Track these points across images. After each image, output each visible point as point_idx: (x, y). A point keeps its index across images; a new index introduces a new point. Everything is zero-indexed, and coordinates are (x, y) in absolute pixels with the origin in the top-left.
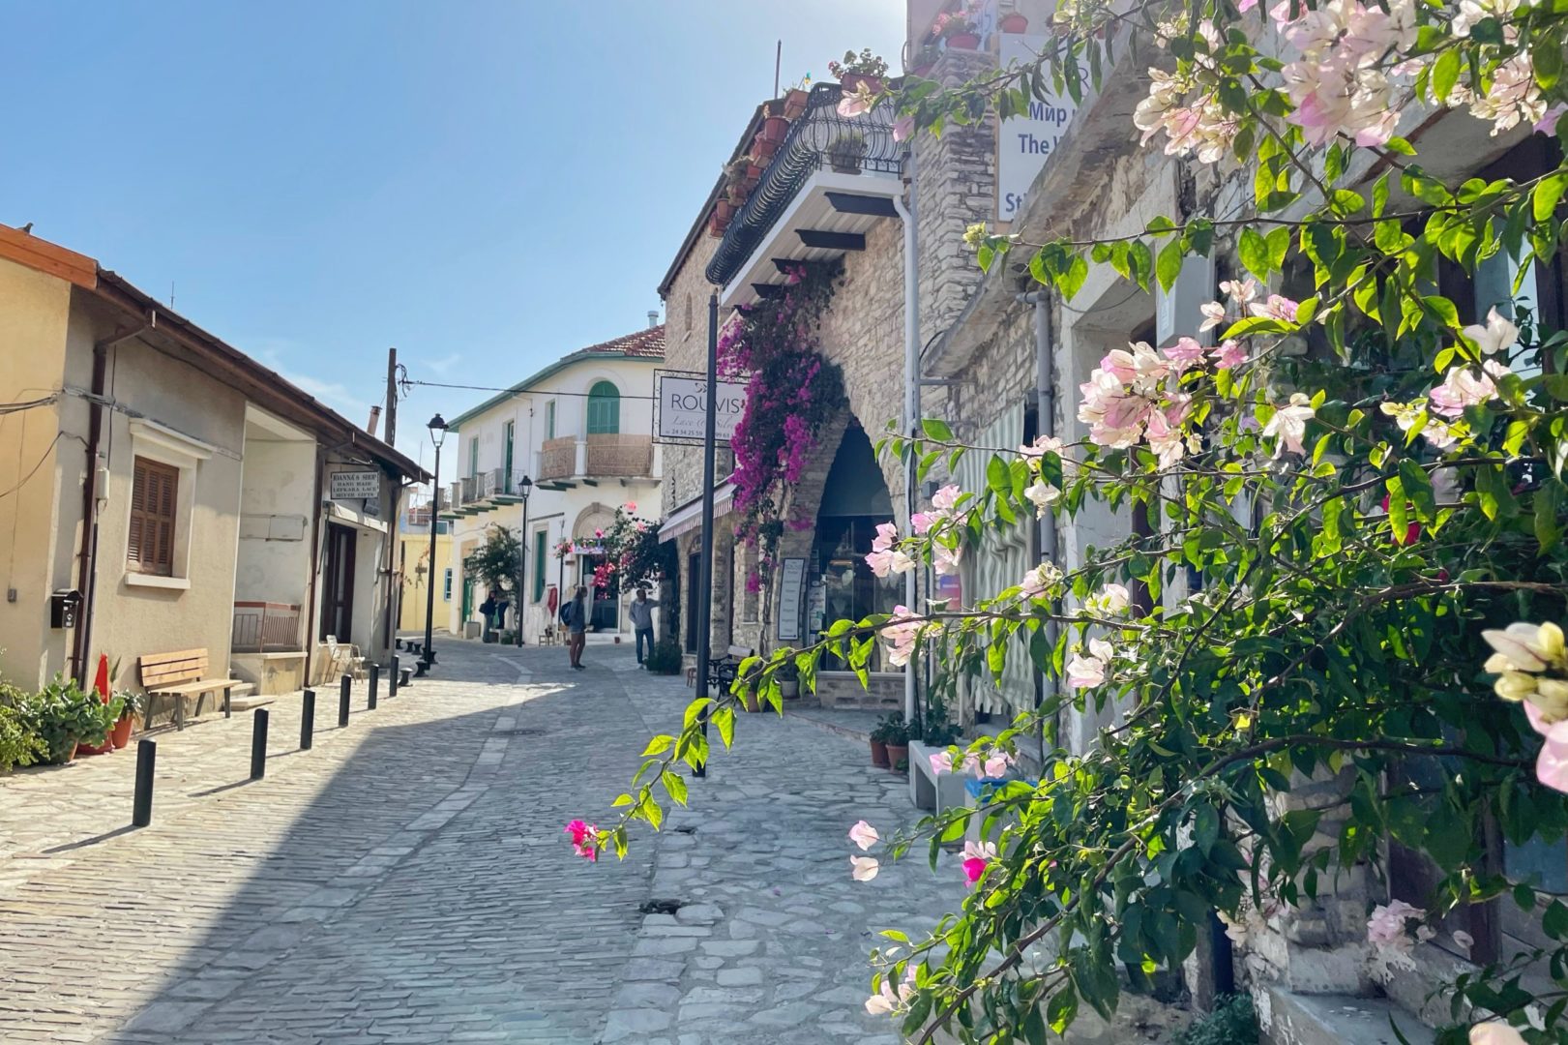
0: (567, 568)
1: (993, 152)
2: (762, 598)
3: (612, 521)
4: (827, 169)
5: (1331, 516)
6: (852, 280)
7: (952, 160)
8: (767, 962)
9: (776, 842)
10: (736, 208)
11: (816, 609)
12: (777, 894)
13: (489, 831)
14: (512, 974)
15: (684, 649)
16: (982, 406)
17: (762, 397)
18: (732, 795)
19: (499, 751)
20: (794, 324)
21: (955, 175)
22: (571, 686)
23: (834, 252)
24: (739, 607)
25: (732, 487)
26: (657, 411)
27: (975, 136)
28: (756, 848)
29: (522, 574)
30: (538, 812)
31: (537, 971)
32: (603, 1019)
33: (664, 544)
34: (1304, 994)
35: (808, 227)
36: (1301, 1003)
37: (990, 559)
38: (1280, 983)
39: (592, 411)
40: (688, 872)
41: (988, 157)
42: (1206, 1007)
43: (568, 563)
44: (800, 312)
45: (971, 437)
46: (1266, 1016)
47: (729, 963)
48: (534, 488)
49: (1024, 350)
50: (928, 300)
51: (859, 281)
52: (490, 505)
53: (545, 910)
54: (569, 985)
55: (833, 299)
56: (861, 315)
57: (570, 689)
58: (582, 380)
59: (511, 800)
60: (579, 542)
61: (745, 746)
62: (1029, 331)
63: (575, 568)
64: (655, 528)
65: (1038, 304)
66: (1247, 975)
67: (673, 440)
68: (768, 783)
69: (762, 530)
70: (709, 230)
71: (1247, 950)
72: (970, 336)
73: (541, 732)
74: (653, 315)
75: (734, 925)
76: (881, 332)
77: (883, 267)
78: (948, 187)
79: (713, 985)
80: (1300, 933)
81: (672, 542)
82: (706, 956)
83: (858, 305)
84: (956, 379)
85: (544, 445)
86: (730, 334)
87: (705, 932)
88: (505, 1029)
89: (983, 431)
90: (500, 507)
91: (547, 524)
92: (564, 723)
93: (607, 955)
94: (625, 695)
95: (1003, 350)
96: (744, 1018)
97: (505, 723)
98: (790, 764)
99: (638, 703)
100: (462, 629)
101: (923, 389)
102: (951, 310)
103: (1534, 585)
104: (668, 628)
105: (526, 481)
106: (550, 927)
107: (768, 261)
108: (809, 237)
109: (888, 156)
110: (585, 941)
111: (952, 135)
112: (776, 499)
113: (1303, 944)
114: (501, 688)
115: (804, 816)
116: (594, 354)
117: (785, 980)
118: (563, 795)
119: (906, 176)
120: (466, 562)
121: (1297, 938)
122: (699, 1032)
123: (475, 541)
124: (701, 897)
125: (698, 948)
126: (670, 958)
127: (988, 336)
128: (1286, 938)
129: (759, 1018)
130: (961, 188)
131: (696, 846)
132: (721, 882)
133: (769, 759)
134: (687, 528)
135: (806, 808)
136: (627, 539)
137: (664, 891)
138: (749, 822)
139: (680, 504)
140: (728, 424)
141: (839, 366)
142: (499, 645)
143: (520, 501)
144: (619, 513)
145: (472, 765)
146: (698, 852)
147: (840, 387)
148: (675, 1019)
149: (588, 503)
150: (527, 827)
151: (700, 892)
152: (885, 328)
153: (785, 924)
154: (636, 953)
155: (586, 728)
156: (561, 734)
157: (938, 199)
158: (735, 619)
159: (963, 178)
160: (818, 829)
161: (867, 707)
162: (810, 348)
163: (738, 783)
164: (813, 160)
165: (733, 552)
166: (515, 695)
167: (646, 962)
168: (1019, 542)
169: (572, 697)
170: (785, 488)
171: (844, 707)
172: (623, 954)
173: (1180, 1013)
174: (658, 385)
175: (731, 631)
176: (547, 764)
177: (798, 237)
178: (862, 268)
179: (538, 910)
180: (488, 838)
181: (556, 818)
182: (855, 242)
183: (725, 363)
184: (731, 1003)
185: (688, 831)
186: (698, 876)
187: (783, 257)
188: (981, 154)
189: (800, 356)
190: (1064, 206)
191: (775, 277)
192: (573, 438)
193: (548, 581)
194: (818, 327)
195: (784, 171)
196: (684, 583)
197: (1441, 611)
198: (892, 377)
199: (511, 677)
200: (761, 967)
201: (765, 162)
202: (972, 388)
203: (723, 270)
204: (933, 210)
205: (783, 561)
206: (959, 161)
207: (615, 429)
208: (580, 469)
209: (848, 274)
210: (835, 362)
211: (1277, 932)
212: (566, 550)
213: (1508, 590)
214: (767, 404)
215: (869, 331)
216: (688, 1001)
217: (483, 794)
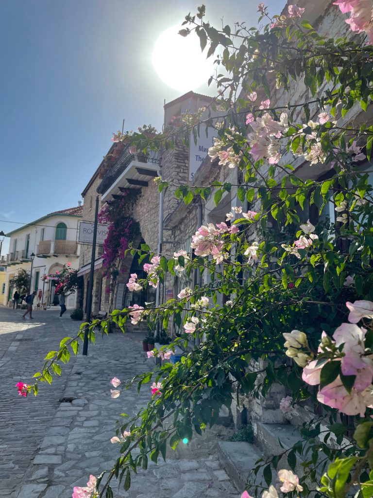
0: (46, 284)
1: (188, 160)
2: (111, 296)
3: (62, 269)
4: (137, 160)
5: (266, 279)
6: (144, 196)
7: (175, 161)
8: (101, 418)
9: (109, 377)
10: (107, 170)
11: (128, 300)
12: (107, 394)
13: (9, 375)
14: (11, 425)
15: (84, 312)
16: (181, 237)
17: (113, 231)
18: (95, 361)
19: (16, 346)
20: (125, 208)
21: (176, 166)
22: (44, 324)
23: (138, 186)
24: (103, 298)
25: (102, 259)
26: (78, 233)
27: (182, 154)
28: (102, 379)
29: (30, 286)
30: (28, 367)
31: (20, 424)
32: (42, 440)
33: (79, 277)
34: (266, 424)
35: (130, 178)
36: (265, 427)
37: (182, 285)
38: (260, 420)
39: (57, 232)
40: (78, 388)
41: (186, 161)
42: (239, 429)
43: (46, 282)
44: (127, 204)
45: (178, 246)
46: (255, 431)
47: (88, 419)
48: (36, 257)
49: (194, 221)
50: (167, 203)
51: (146, 196)
52: (20, 262)
53: (26, 402)
54: (31, 428)
55: (138, 201)
56: (146, 207)
57: (44, 325)
58: (54, 222)
59: (18, 363)
60: (50, 276)
61: (102, 344)
62: (196, 215)
63: (48, 284)
64: (77, 272)
65: (198, 207)
66: (251, 418)
67: (84, 243)
68: (108, 357)
69: (112, 273)
70: (98, 177)
71: (251, 410)
72: (178, 216)
73: (31, 340)
74: (80, 202)
75: (91, 406)
76: (152, 212)
77: (153, 193)
78: (174, 169)
79: (81, 427)
80: (266, 404)
81: (82, 277)
82: (80, 417)
83: (145, 203)
84: (174, 229)
85: (40, 243)
86: (104, 210)
87: (81, 408)
88: (6, 445)
89: (181, 245)
90: (23, 263)
91: (40, 269)
92: (40, 337)
93: (46, 417)
94: (63, 327)
95: (188, 221)
96: (90, 438)
97: (19, 337)
98: (116, 350)
99: (67, 330)
100: (7, 304)
101: (164, 231)
102: (173, 207)
103: (323, 303)
104: (79, 305)
105: (33, 255)
106: (27, 408)
107: (117, 188)
108: (130, 181)
109: (156, 158)
110: (39, 413)
111: (175, 153)
112: (117, 264)
113: (266, 408)
114: (20, 324)
115: (119, 368)
116: (59, 213)
117: (107, 424)
118: (37, 361)
119: (161, 165)
120: (10, 281)
121: (265, 407)
122: (75, 444)
123: (14, 274)
124: (80, 396)
125: (78, 414)
126: (67, 418)
127: (184, 216)
128: (262, 406)
129: (96, 438)
130: (178, 170)
131: (81, 379)
132: (88, 391)
133: (109, 349)
134: (87, 272)
135: (120, 365)
136: (67, 275)
137: (68, 395)
138: (100, 370)
139: (85, 264)
140: (102, 238)
141: (138, 222)
142: (20, 309)
143: (31, 261)
144: (64, 266)
145: (5, 351)
146: (82, 381)
147: (139, 229)
148: (67, 439)
149: (54, 263)
150: (22, 373)
151: (81, 394)
152: (154, 211)
153: (108, 405)
154: (56, 416)
155: (48, 338)
156: (39, 340)
157: (171, 172)
158: (102, 302)
159: (179, 167)
160: (123, 372)
161: (143, 331)
162: (130, 216)
163: (98, 357)
164: (132, 158)
165: (102, 280)
166: (24, 327)
167: (59, 419)
168: (191, 280)
169: (44, 327)
170: (120, 260)
171: (136, 331)
172: (52, 417)
173: (231, 430)
174: (79, 225)
175: (100, 306)
176: (32, 351)
177: (127, 181)
178: (147, 192)
179: (23, 402)
180: (8, 377)
181: (33, 369)
182: (146, 184)
183: (102, 219)
184: (87, 433)
185: (79, 374)
186: (81, 389)
187: (122, 187)
188: (184, 160)
189: (126, 218)
190: (206, 178)
191: (119, 193)
192: (50, 241)
193: (39, 288)
194: (133, 210)
195: (123, 160)
196: (85, 290)
197: (297, 310)
198: (155, 227)
199: (23, 320)
200: (98, 420)
201: (117, 157)
202: (179, 232)
203: (102, 190)
204: (169, 176)
205: (118, 284)
206: (177, 161)
207: (65, 239)
208: (52, 251)
209: (142, 194)
210: (137, 221)
211: (259, 404)
212: (45, 278)
213: (316, 304)
214: (115, 233)
215: (148, 212)
216: (72, 432)
217: (8, 361)
